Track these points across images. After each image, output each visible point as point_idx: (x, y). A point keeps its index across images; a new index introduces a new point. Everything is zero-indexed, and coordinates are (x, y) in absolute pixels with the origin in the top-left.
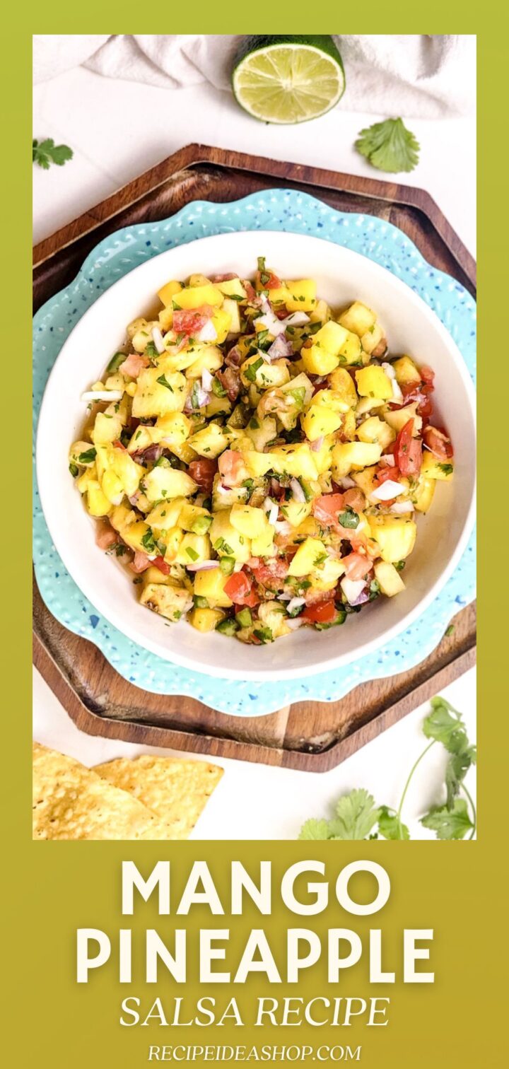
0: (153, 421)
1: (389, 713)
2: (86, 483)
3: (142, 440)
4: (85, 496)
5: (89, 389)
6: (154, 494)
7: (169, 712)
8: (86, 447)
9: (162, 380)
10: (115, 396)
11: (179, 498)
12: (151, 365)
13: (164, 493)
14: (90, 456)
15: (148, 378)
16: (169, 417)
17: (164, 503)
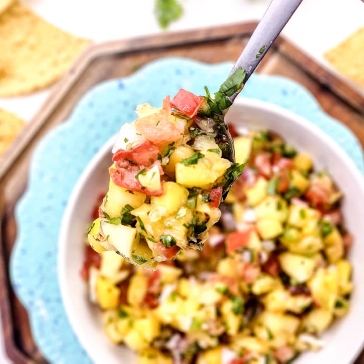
0: (289, 313)
1: (200, 37)
2: (347, 287)
3: (301, 302)
4: (350, 278)
5: (320, 349)
6: (310, 263)
7: (339, 109)
8: (339, 312)
9: (271, 337)
10: (305, 338)
11: (295, 253)
12: (274, 350)
13: (303, 263)
14: (338, 305)
15: (279, 342)
16: (276, 312)
17: (307, 254)
